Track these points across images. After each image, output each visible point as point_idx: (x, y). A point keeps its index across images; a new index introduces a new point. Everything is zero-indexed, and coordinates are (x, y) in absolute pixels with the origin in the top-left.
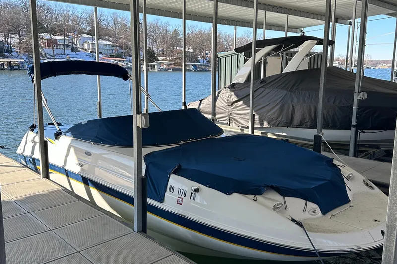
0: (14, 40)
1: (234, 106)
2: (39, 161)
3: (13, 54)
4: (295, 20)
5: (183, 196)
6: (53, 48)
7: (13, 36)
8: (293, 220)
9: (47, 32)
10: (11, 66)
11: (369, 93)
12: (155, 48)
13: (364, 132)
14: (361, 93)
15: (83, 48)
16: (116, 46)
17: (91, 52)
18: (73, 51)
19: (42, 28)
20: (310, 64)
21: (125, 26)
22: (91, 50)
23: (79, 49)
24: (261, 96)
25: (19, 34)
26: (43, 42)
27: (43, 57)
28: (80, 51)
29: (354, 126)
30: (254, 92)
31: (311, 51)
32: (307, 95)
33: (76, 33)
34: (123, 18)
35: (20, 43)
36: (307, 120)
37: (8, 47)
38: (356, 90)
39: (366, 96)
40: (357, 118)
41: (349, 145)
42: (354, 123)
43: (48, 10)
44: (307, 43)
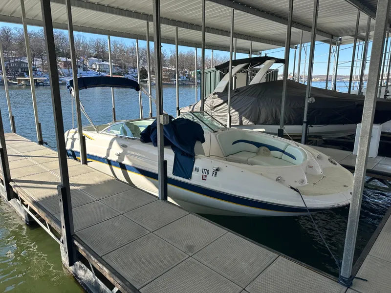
0: (38, 62)
1: (215, 110)
2: (79, 153)
3: (38, 73)
4: (257, 45)
5: (206, 174)
6: (68, 69)
7: (37, 59)
8: (292, 188)
9: (63, 56)
10: (37, 83)
11: (316, 98)
12: (147, 68)
13: (312, 127)
14: (311, 98)
15: (92, 68)
16: (117, 66)
17: (98, 71)
18: (84, 71)
19: (59, 53)
20: (267, 78)
21: (123, 50)
22: (98, 70)
23: (89, 69)
24: (235, 102)
25: (42, 58)
26: (61, 64)
27: (61, 75)
28: (89, 70)
29: (305, 122)
30: (231, 98)
31: (270, 68)
32: (270, 100)
33: (86, 57)
34: (121, 44)
35: (43, 64)
36: (270, 119)
37: (34, 68)
38: (307, 96)
39: (314, 101)
40: (307, 116)
41: (301, 136)
42: (305, 120)
43: (63, 39)
44: (268, 62)
